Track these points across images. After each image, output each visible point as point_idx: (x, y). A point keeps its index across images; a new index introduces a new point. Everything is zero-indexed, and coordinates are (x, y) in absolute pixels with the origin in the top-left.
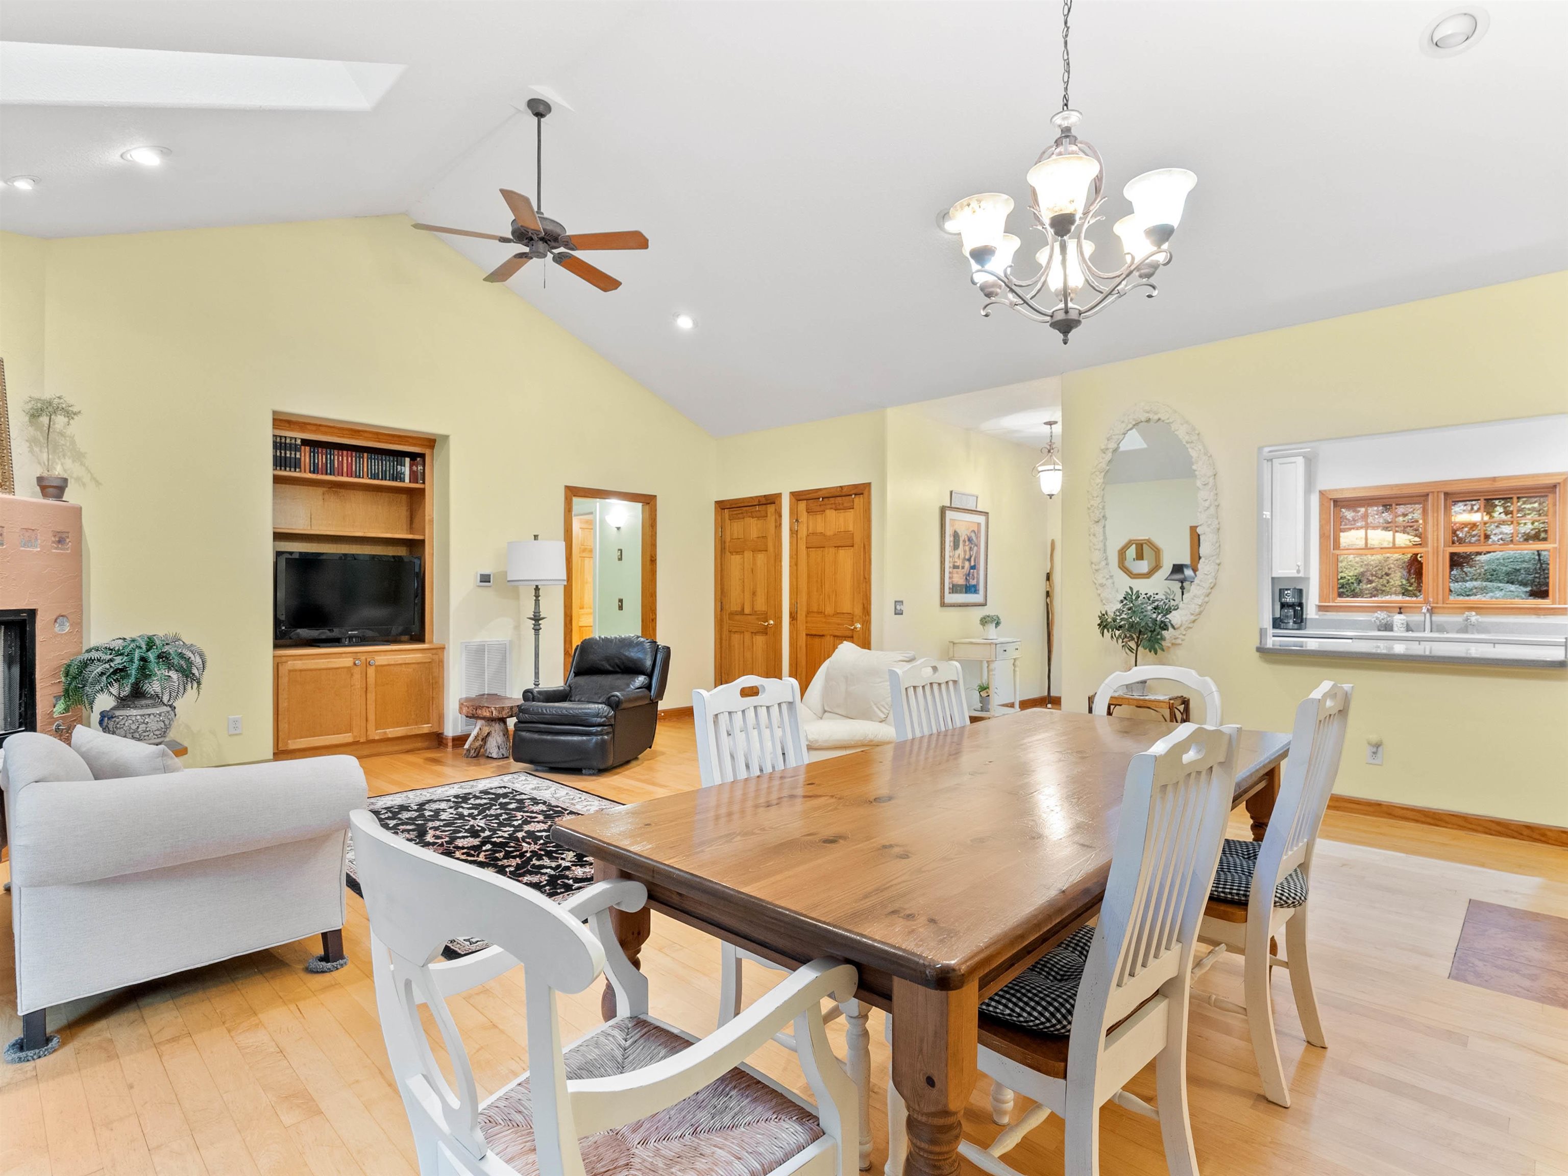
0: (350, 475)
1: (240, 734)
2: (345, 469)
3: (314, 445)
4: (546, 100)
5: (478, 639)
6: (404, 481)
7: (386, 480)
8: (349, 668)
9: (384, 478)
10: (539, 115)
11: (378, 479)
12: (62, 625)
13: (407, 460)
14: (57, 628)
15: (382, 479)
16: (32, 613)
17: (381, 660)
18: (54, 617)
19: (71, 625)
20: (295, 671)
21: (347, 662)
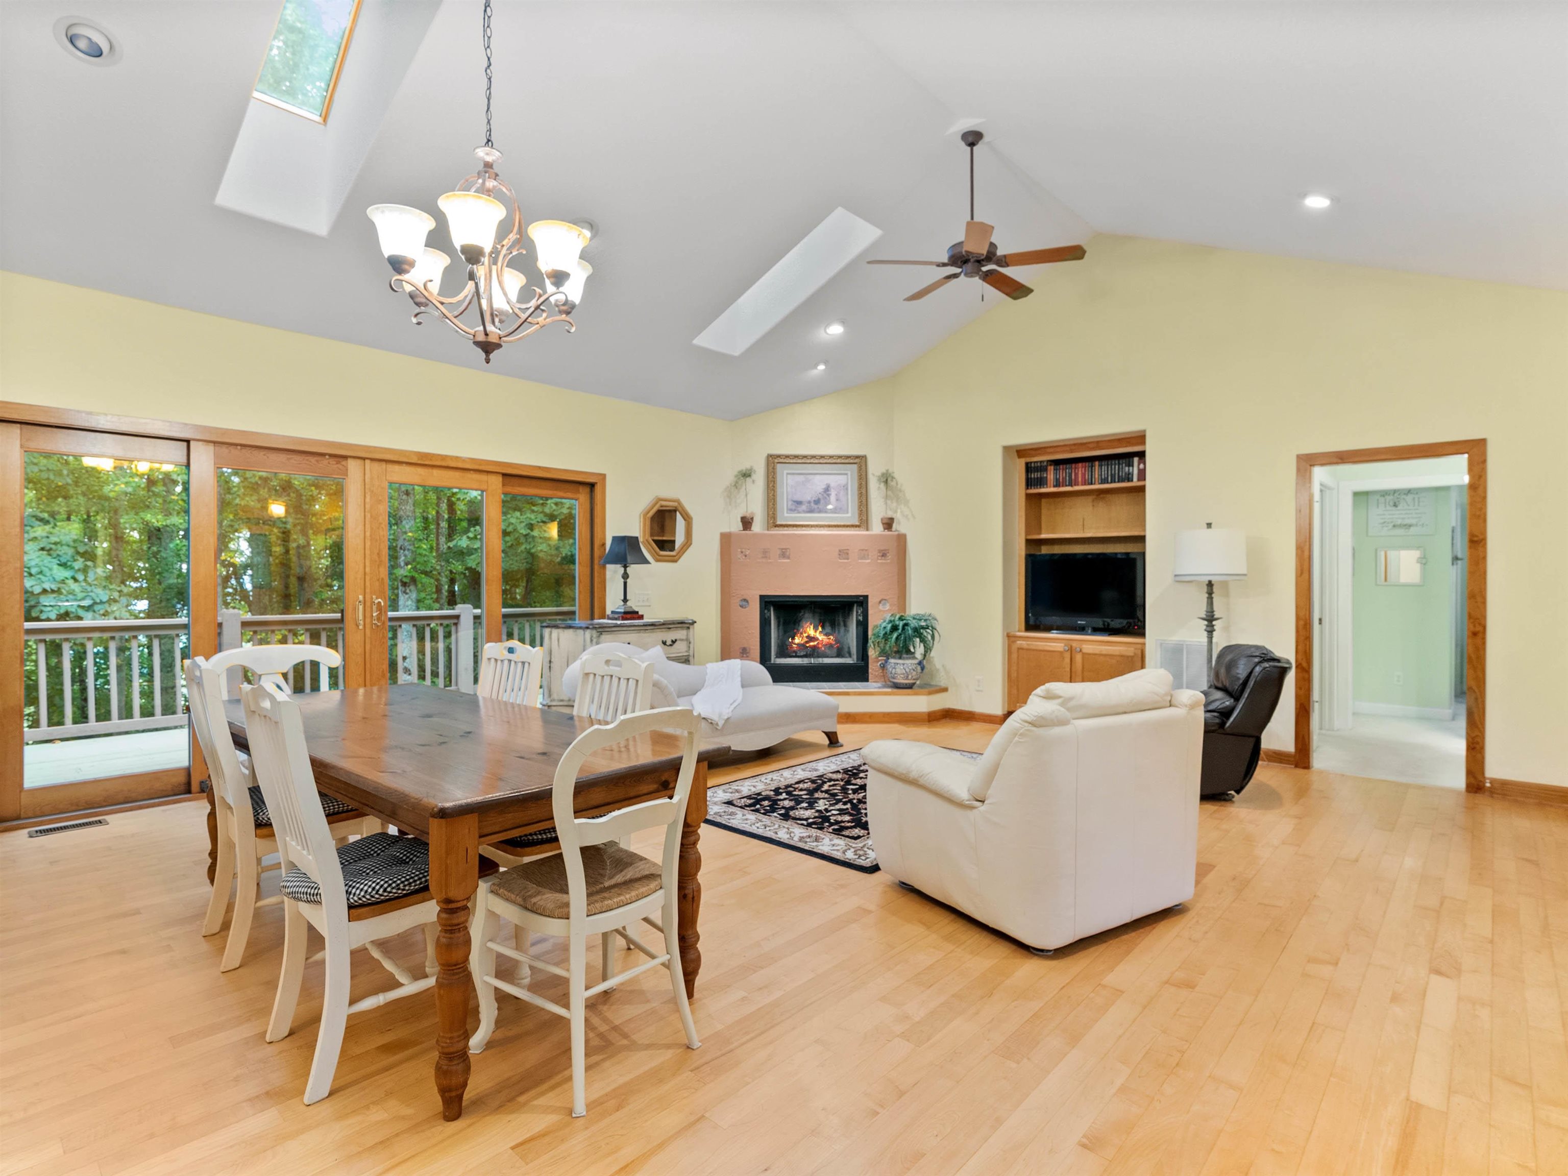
0: (1084, 484)
1: (981, 691)
2: (1080, 479)
3: (1057, 463)
4: (968, 130)
5: (1176, 638)
6: (1132, 481)
7: (1115, 482)
8: (1061, 653)
9: (1113, 481)
10: (972, 145)
11: (1108, 483)
12: (884, 604)
13: (1136, 460)
14: (881, 607)
15: (1111, 482)
16: (866, 597)
17: (1088, 648)
18: (879, 600)
19: (890, 605)
20: (1022, 649)
21: (1059, 647)
